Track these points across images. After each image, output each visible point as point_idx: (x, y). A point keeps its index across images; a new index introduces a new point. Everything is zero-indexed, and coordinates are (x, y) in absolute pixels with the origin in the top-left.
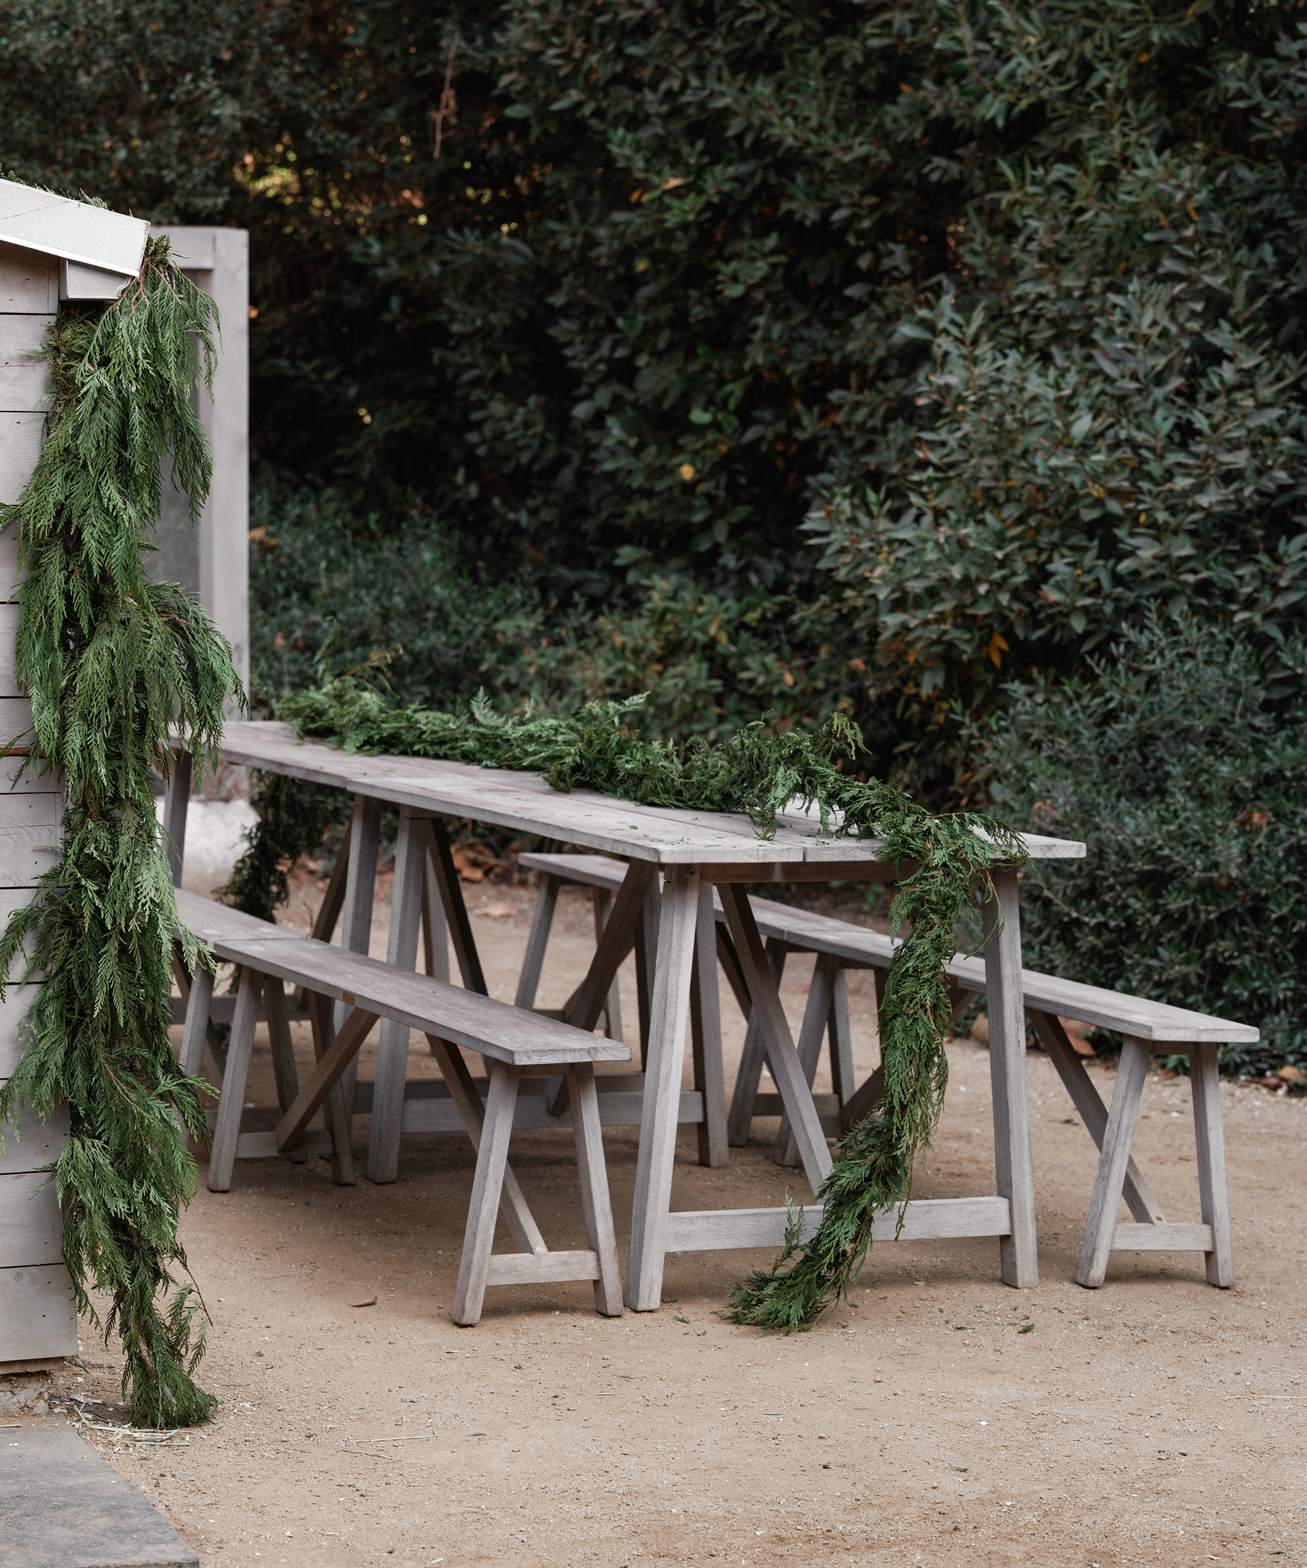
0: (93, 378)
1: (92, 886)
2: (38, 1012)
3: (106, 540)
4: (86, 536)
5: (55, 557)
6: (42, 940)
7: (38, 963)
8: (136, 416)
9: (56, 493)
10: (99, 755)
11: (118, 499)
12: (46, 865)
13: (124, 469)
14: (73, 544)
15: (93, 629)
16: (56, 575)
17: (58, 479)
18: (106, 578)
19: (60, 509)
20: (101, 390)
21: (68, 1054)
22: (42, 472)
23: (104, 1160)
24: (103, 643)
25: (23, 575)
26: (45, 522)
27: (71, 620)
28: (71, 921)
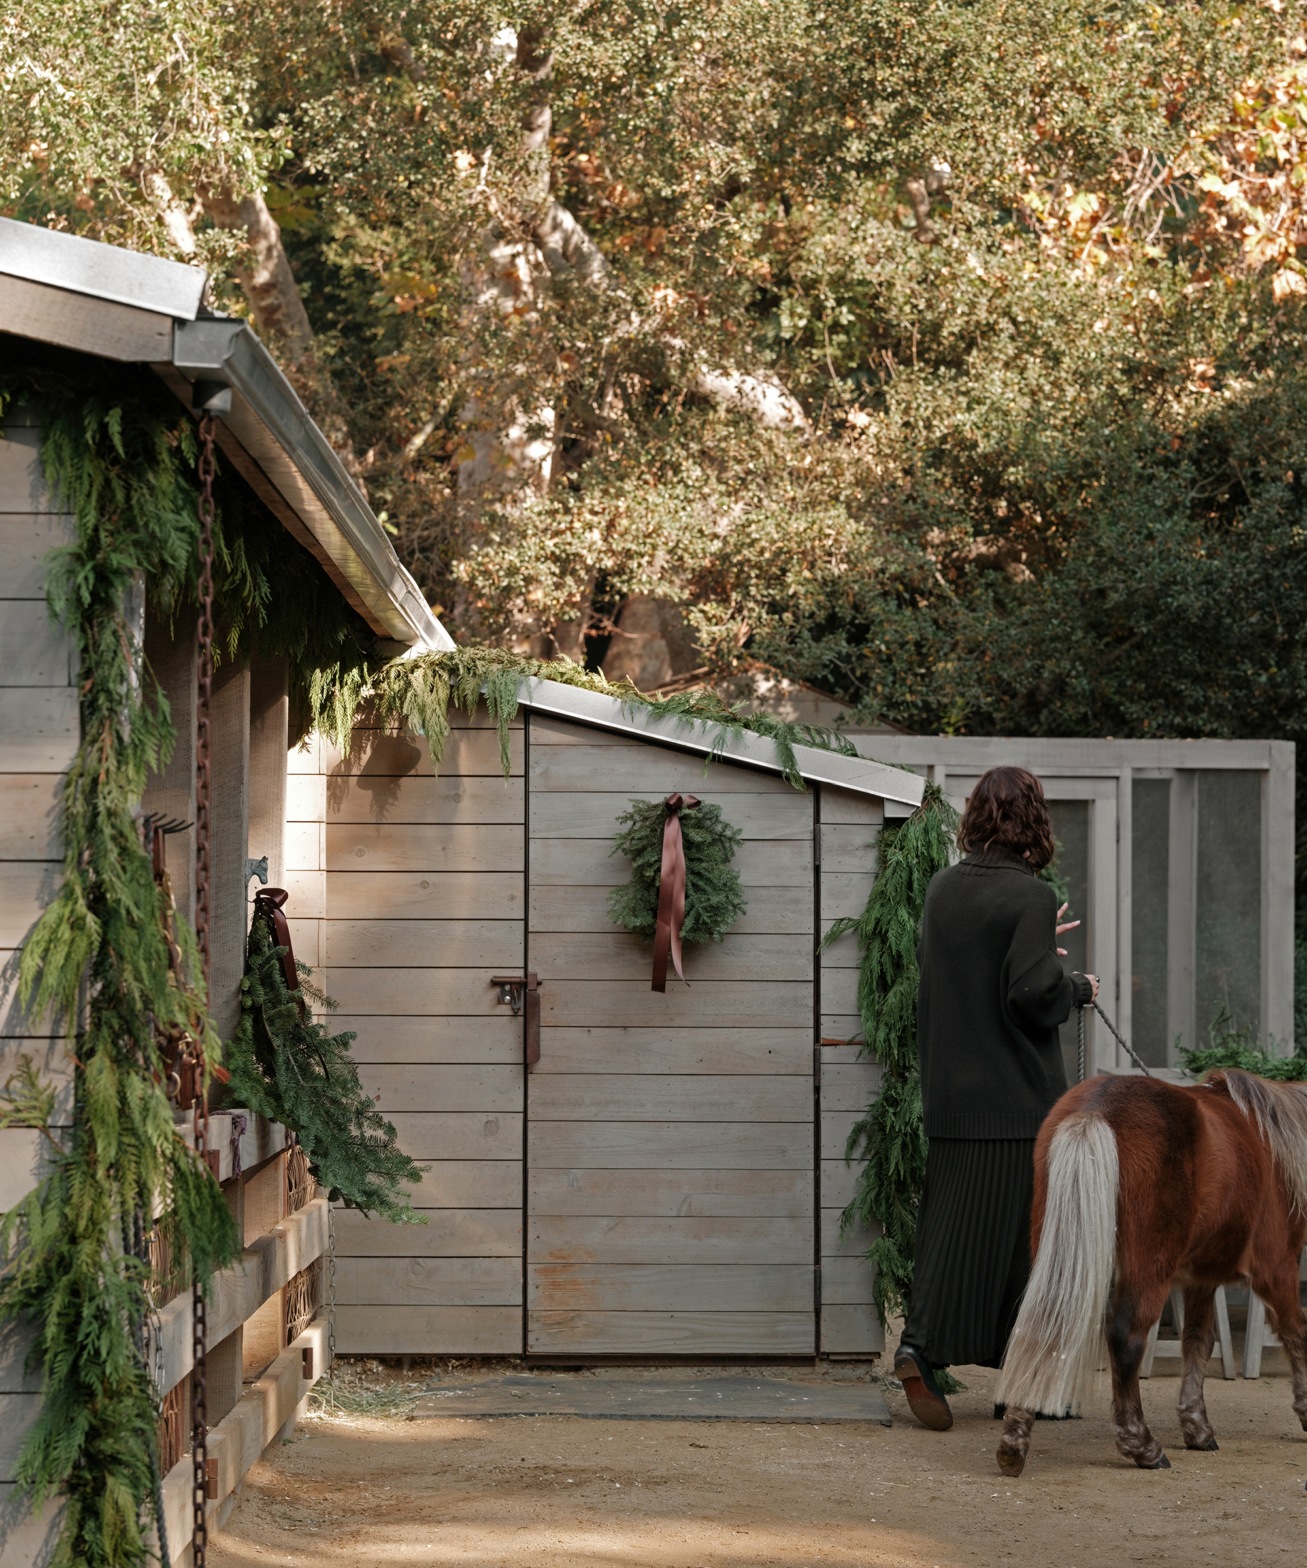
0: (895, 856)
1: (891, 1110)
2: (866, 1174)
3: (899, 937)
4: (890, 934)
5: (877, 944)
6: (870, 1139)
7: (867, 1150)
8: (916, 875)
9: (875, 914)
10: (894, 1044)
11: (906, 916)
12: (873, 1100)
13: (910, 901)
14: (884, 939)
15: (893, 982)
16: (876, 954)
17: (878, 906)
18: (900, 956)
19: (878, 921)
20: (898, 863)
21: (878, 1194)
22: (872, 901)
23: (894, 1250)
24: (897, 988)
25: (863, 954)
26: (870, 927)
27: (882, 976)
28: (882, 1128)
